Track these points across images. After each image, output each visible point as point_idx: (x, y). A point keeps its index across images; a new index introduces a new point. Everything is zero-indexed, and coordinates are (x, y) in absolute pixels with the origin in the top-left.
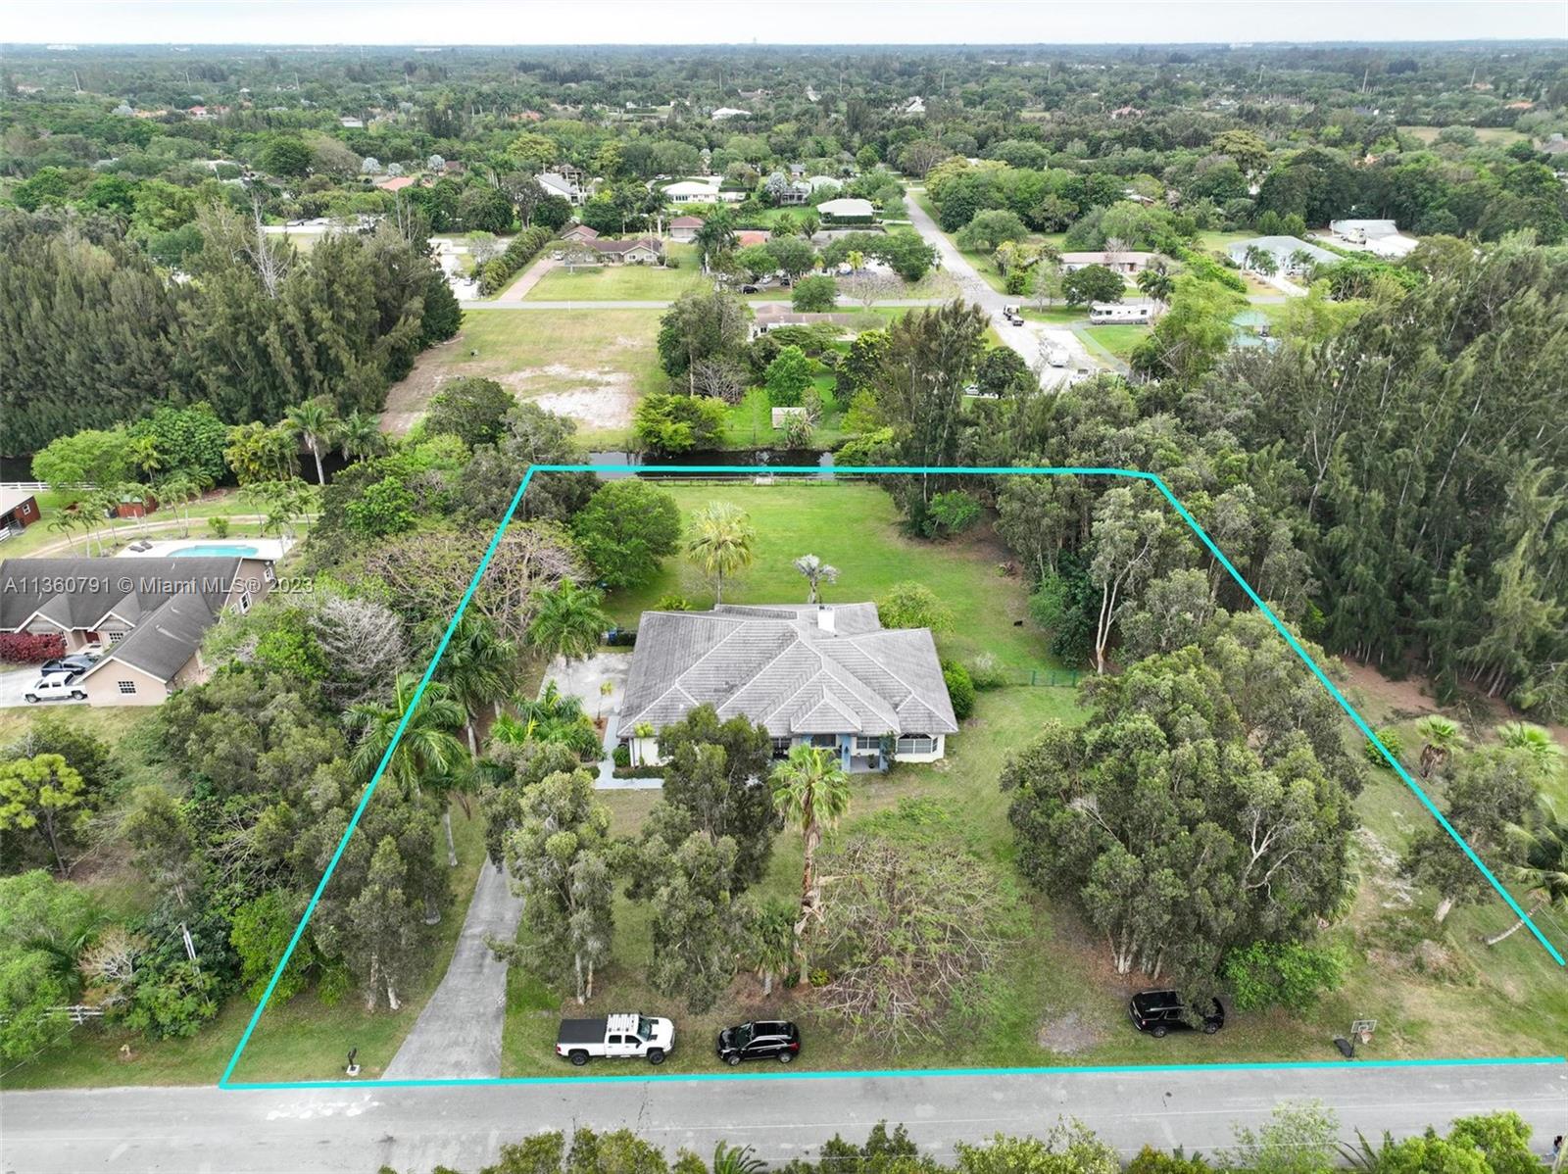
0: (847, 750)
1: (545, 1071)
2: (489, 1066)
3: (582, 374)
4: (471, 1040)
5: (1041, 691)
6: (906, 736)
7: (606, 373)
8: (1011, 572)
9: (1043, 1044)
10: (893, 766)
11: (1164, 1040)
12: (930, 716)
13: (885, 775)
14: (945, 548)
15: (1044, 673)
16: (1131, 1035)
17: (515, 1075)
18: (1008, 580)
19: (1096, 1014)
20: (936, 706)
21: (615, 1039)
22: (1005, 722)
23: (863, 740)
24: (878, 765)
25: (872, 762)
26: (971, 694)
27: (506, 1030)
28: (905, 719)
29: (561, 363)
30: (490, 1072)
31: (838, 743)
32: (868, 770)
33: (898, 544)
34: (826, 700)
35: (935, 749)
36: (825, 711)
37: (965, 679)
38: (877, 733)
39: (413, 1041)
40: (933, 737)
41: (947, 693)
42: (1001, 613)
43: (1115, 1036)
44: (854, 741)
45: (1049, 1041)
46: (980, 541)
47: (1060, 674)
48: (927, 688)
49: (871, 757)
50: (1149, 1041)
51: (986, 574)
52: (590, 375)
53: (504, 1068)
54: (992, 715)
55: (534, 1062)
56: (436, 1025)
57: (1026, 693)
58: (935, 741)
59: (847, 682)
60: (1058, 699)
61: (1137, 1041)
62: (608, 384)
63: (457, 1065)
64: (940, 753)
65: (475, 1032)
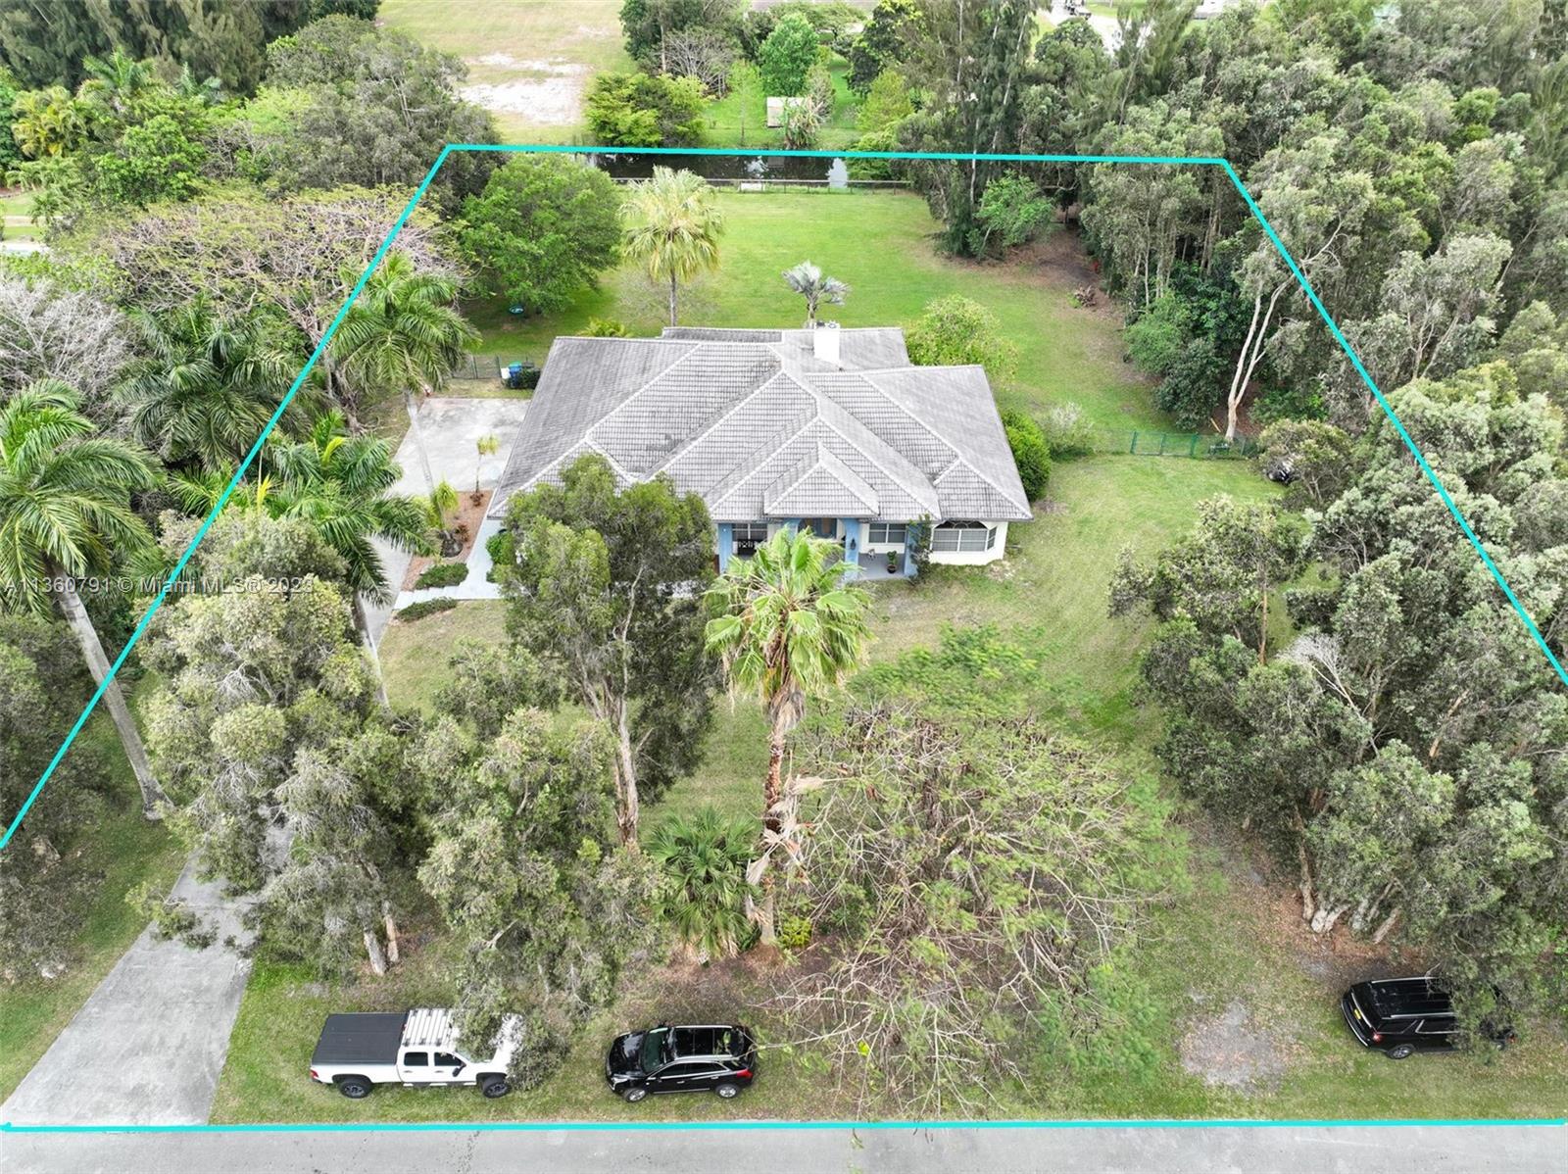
0: (853, 544)
1: (293, 1109)
2: (193, 1096)
3: (527, 64)
4: (173, 1041)
5: (1145, 463)
6: (948, 524)
7: (558, 64)
8: (1089, 302)
9: (1190, 1068)
10: (926, 570)
11: (1407, 1065)
12: (988, 492)
13: (913, 584)
14: (997, 270)
15: (1148, 438)
16: (1346, 1052)
17: (236, 1117)
18: (1085, 312)
19: (1280, 1008)
20: (997, 479)
21: (416, 1059)
22: (1093, 507)
23: (879, 529)
24: (902, 567)
25: (893, 563)
26: (1048, 462)
27: (242, 1024)
28: (948, 497)
29: (503, 53)
30: (193, 1110)
31: (840, 534)
32: (885, 575)
33: (931, 264)
34: (822, 463)
35: (991, 545)
36: (821, 480)
37: (1037, 439)
38: (903, 518)
39: (71, 1041)
40: (989, 526)
41: (1012, 459)
42: (1079, 355)
43: (1319, 1053)
44: (866, 530)
45: (1200, 1061)
46: (1044, 263)
47: (1172, 439)
48: (982, 450)
49: (892, 555)
50: (1379, 1065)
51: (1055, 305)
52: (538, 65)
53: (221, 1099)
54: (1074, 496)
55: (276, 1088)
56: (118, 1011)
57: (1122, 465)
58: (993, 532)
59: (856, 437)
60: (1170, 474)
61: (1358, 1064)
62: (560, 75)
63: (137, 1093)
64: (998, 550)
65: (184, 1024)
